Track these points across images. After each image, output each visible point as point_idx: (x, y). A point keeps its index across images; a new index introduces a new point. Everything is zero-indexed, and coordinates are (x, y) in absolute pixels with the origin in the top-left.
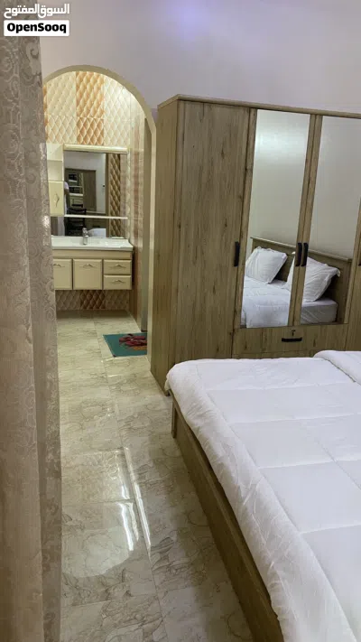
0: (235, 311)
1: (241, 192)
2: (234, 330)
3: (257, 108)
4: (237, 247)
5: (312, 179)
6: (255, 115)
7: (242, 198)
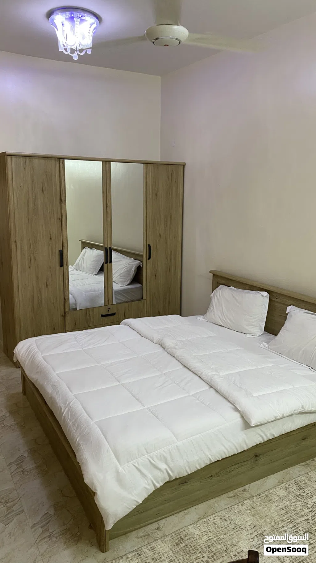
0: (65, 299)
1: (59, 216)
2: (65, 313)
3: (64, 159)
4: (61, 253)
5: (109, 204)
6: (64, 163)
7: (61, 220)
